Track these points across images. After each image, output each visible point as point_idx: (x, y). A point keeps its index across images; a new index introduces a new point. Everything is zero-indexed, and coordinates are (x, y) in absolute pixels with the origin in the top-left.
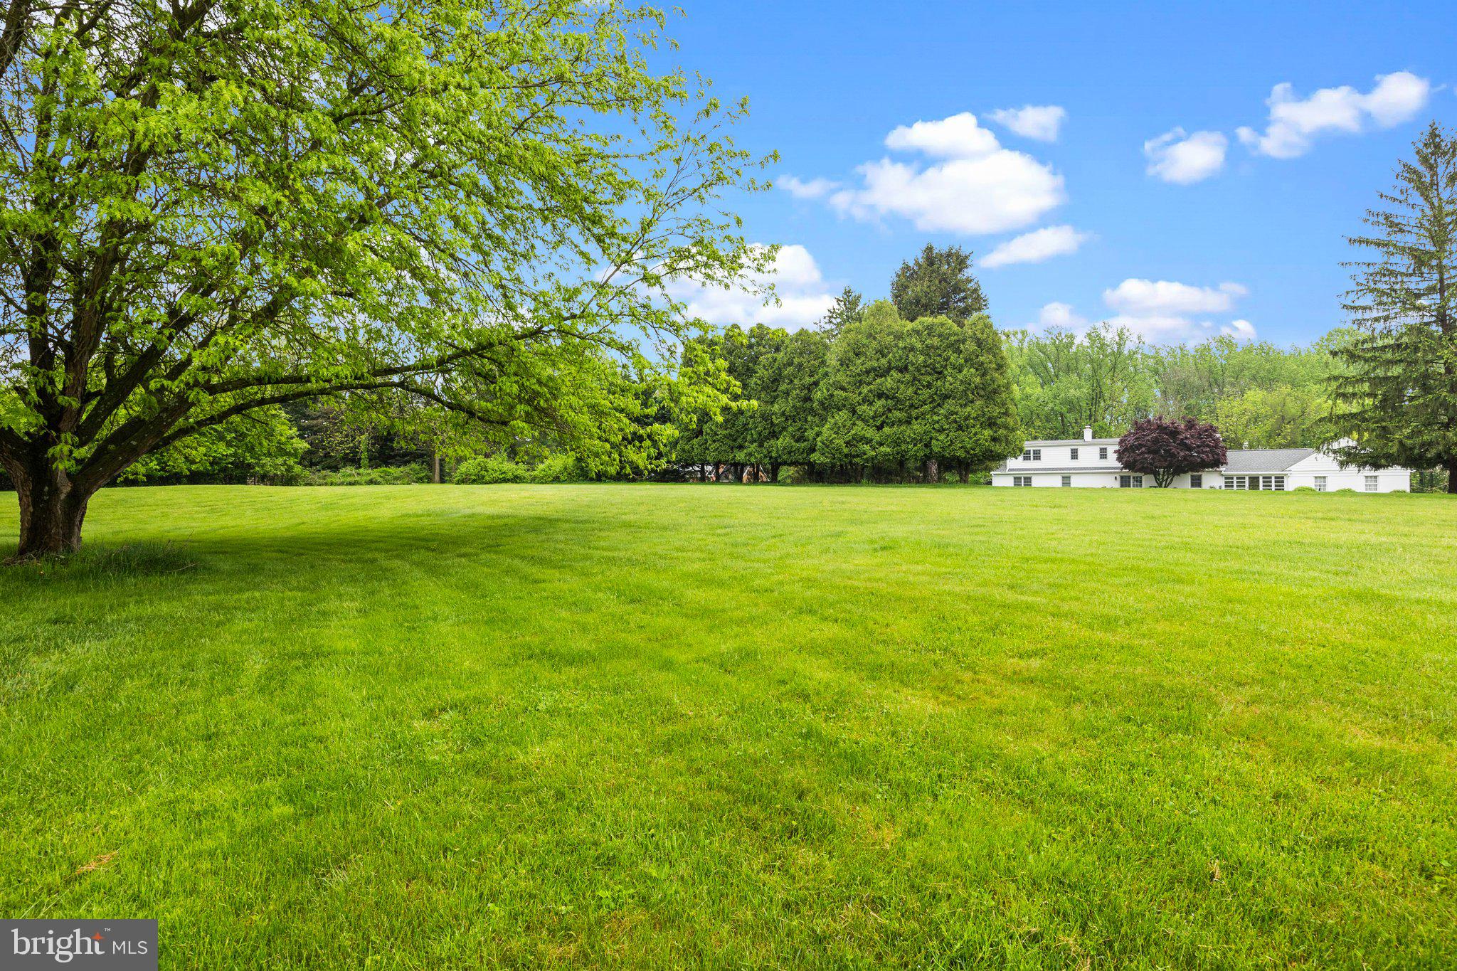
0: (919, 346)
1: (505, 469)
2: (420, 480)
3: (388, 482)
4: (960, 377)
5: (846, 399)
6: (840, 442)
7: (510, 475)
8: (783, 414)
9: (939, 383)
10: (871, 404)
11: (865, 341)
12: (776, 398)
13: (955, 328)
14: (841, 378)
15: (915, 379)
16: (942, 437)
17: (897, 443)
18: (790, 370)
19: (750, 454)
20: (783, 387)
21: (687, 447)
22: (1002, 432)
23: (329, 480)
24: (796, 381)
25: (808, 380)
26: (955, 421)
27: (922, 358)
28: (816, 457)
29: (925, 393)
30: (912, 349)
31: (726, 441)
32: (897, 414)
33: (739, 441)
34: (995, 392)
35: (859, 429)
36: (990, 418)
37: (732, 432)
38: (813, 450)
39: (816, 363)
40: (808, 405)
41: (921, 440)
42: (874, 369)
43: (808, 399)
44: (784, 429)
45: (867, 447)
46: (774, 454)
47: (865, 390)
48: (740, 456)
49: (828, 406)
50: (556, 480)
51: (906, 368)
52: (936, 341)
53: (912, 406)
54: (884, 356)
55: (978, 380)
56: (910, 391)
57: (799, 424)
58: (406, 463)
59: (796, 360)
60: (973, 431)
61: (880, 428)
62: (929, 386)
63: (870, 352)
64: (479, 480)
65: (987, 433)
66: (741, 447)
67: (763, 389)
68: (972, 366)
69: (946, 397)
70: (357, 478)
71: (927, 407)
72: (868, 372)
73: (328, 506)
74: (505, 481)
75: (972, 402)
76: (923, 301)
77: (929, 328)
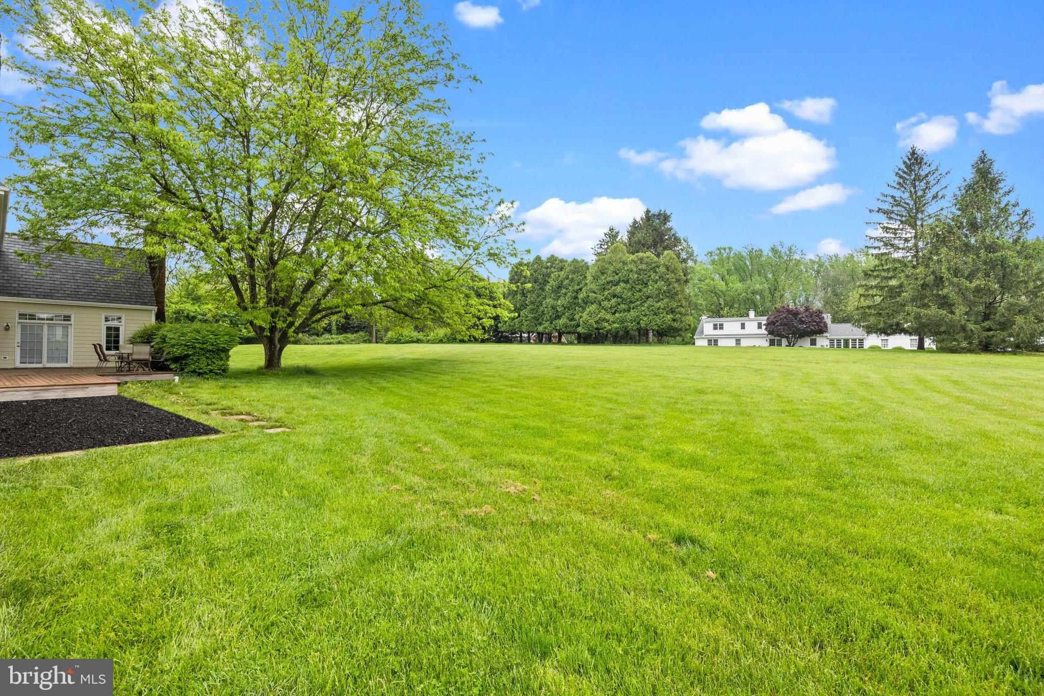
0: (635, 269)
1: (412, 336)
2: (365, 342)
3: (348, 343)
4: (656, 286)
5: (596, 298)
6: (592, 321)
7: (415, 339)
8: (563, 306)
9: (645, 289)
10: (609, 300)
11: (607, 266)
12: (560, 297)
13: (656, 259)
14: (593, 286)
15: (632, 287)
16: (645, 319)
17: (622, 322)
18: (566, 282)
19: (545, 328)
20: (564, 291)
21: (512, 324)
22: (678, 316)
23: (317, 342)
24: (570, 288)
25: (576, 287)
26: (652, 310)
27: (636, 276)
28: (580, 329)
29: (637, 295)
30: (631, 271)
31: (533, 320)
32: (623, 306)
33: (540, 320)
34: (676, 294)
35: (603, 314)
36: (671, 309)
37: (536, 315)
38: (578, 325)
39: (581, 278)
40: (576, 301)
41: (635, 321)
42: (612, 282)
43: (576, 298)
44: (564, 314)
45: (606, 324)
46: (558, 328)
47: (606, 293)
48: (540, 329)
49: (587, 302)
50: (441, 341)
51: (628, 281)
52: (644, 266)
53: (631, 302)
54: (617, 274)
55: (665, 288)
56: (630, 294)
57: (571, 311)
58: (357, 332)
59: (570, 276)
60: (662, 315)
61: (614, 313)
62: (640, 291)
63: (610, 272)
64: (398, 342)
65: (670, 317)
66: (540, 324)
67: (553, 292)
68: (663, 280)
69: (648, 297)
70: (332, 341)
71: (638, 303)
72: (608, 283)
73: (332, 355)
74: (413, 342)
75: (662, 300)
76: (642, 242)
77: (641, 259)
